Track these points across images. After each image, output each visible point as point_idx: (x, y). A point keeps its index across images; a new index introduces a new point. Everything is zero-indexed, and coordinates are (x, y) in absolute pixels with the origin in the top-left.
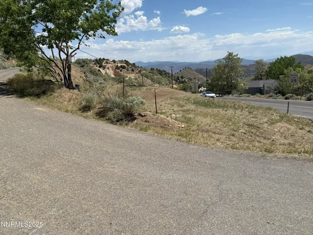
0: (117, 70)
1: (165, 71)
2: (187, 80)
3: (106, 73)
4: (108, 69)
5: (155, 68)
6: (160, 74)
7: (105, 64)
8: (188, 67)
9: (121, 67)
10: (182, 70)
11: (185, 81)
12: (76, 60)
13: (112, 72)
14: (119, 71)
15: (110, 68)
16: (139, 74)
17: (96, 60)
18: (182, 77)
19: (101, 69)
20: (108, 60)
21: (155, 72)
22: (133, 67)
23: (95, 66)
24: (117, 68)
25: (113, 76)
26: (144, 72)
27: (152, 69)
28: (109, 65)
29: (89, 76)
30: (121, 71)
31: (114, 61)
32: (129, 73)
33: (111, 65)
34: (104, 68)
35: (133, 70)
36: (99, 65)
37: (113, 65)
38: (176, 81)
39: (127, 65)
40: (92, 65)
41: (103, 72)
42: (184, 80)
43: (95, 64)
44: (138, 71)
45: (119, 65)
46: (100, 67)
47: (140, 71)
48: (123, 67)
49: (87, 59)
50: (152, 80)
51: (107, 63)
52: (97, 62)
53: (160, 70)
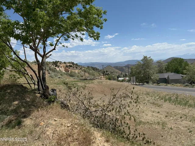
0: (67, 68)
1: (96, 68)
2: (110, 73)
3: (60, 70)
4: (61, 67)
5: (90, 66)
6: (94, 70)
7: (59, 65)
8: (109, 65)
9: (69, 66)
10: (106, 67)
11: (108, 74)
13: (64, 69)
14: (68, 68)
15: (62, 67)
16: (80, 70)
17: (54, 62)
18: (107, 71)
19: (56, 68)
20: (61, 62)
21: (91, 69)
22: (76, 66)
23: (53, 66)
24: (67, 66)
25: (64, 71)
26: (84, 68)
27: (88, 67)
28: (61, 65)
29: (51, 73)
30: (69, 68)
31: (65, 63)
32: (74, 70)
33: (63, 65)
34: (58, 67)
35: (76, 68)
39: (73, 65)
40: (50, 65)
41: (58, 69)
43: (53, 64)
45: (68, 65)
46: (56, 66)
47: (81, 69)
48: (71, 66)
49: (48, 62)
50: (89, 73)
51: (60, 64)
53: (93, 68)
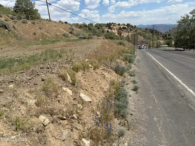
0: (120, 30)
1: (156, 31)
4: (114, 30)
5: (149, 29)
6: (152, 33)
7: (113, 27)
8: (176, 28)
9: (123, 28)
10: (171, 30)
12: (95, 25)
13: (116, 31)
17: (108, 24)
20: (115, 24)
21: (148, 31)
23: (106, 28)
24: (120, 29)
25: (117, 34)
26: (139, 31)
27: (146, 29)
28: (115, 27)
30: (122, 31)
31: (119, 24)
32: (128, 32)
34: (111, 29)
35: (131, 30)
36: (108, 28)
37: (118, 27)
38: (164, 38)
39: (127, 27)
40: (104, 28)
42: (170, 37)
43: (106, 27)
44: (135, 30)
46: (109, 29)
49: (102, 23)
51: (114, 26)
52: (108, 25)
53: (152, 30)
